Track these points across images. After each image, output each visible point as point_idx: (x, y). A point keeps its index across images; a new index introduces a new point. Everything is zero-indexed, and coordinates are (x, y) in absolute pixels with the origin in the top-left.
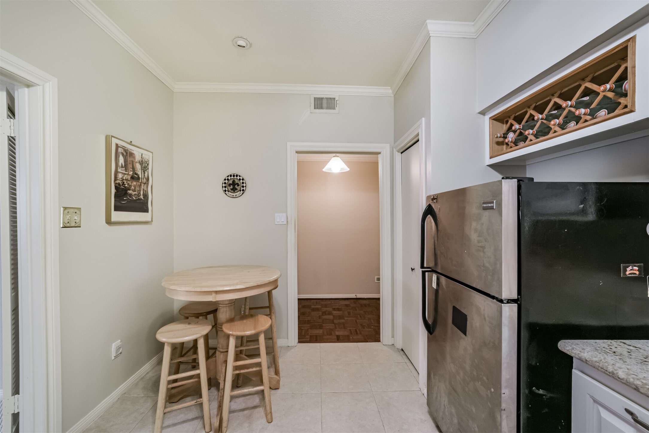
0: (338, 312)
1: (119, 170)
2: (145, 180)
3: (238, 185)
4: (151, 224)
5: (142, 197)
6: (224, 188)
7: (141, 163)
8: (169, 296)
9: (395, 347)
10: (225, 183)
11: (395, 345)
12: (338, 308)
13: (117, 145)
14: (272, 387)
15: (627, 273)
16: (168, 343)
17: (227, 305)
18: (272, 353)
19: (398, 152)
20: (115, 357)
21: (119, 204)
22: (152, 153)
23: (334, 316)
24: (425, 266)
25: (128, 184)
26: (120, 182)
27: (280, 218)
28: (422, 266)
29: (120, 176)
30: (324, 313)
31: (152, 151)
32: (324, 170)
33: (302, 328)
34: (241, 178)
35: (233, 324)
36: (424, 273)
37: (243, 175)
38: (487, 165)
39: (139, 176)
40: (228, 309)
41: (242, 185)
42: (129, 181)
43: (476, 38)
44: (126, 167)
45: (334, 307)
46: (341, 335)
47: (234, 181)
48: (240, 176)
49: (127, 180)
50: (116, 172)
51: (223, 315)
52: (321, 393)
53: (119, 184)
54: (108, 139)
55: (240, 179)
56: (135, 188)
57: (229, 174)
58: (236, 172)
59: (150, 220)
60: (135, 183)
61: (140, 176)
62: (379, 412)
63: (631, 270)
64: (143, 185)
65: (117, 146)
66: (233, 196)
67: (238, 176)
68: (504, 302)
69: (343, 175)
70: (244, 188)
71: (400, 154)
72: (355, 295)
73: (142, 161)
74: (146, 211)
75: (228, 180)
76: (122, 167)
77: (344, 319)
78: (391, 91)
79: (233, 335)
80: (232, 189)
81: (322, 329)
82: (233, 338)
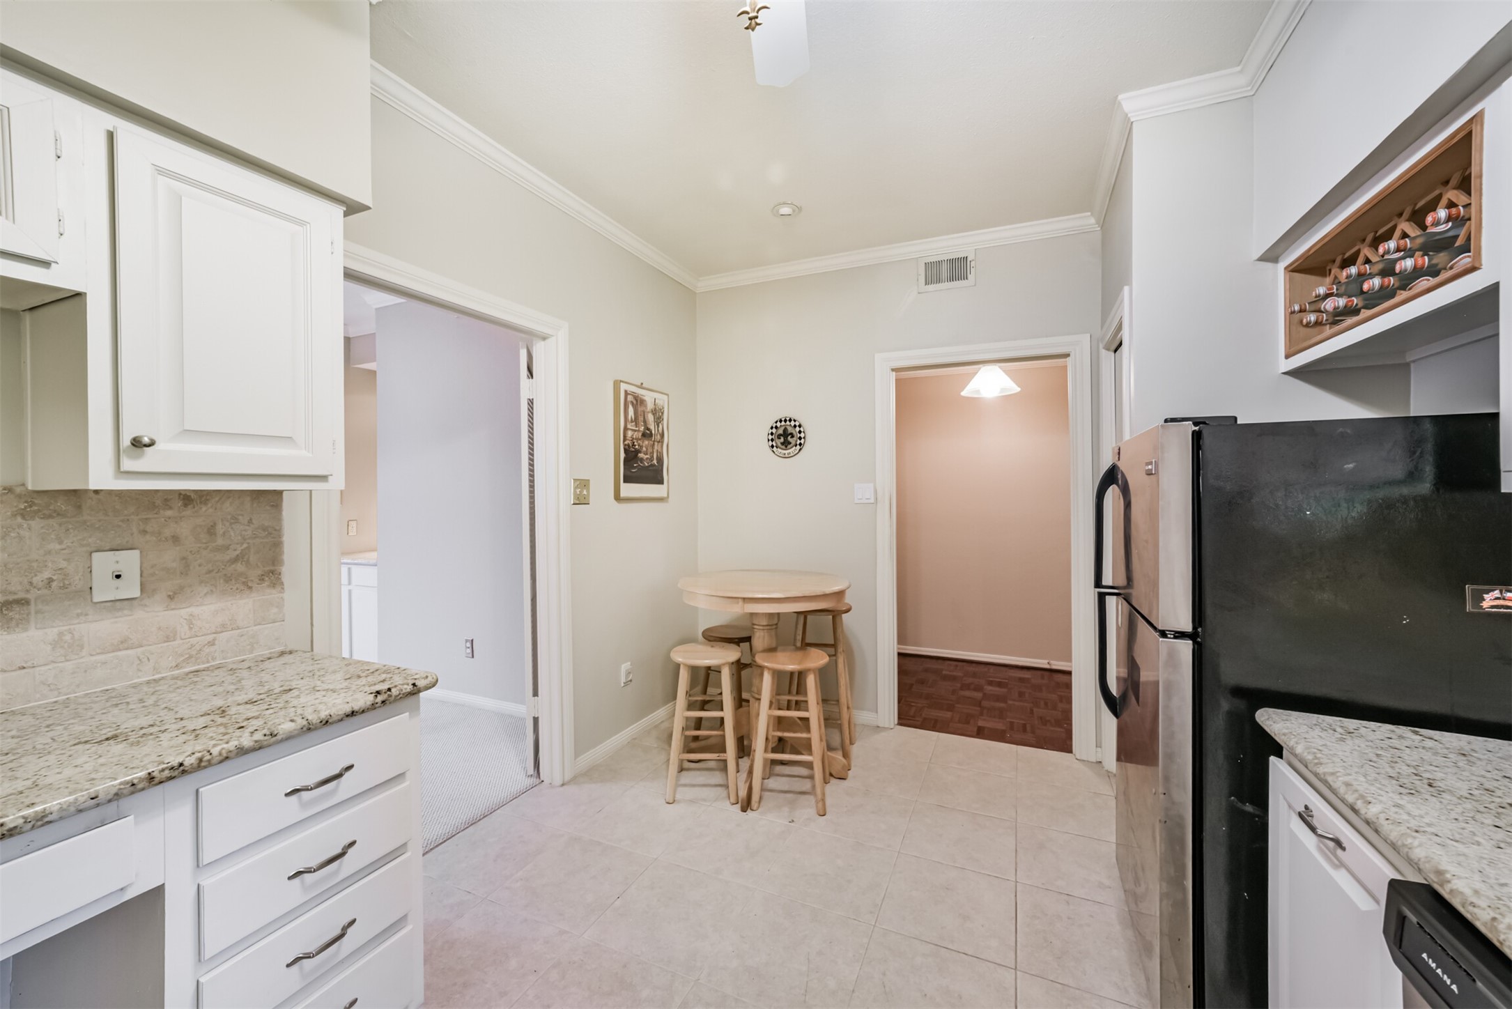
0: (997, 689)
1: (629, 426)
2: (659, 436)
3: (793, 437)
4: (667, 502)
5: (655, 462)
6: (770, 442)
7: (654, 412)
8: (686, 602)
9: (1103, 767)
10: (772, 434)
11: (1103, 763)
12: (1000, 682)
13: (626, 391)
14: (834, 773)
15: (1485, 604)
16: (685, 665)
17: (765, 628)
18: (837, 720)
19: (1108, 349)
20: (624, 683)
21: (629, 473)
22: (667, 395)
23: (985, 694)
24: (1104, 583)
25: (639, 445)
26: (629, 442)
27: (864, 492)
28: (1098, 583)
29: (630, 433)
30: (966, 687)
31: (666, 392)
32: (963, 393)
33: (913, 704)
34: (797, 424)
35: (773, 654)
36: (1102, 598)
37: (801, 419)
38: (1284, 373)
39: (651, 432)
40: (766, 634)
41: (799, 435)
42: (640, 439)
43: (1253, 95)
44: (636, 421)
45: (991, 679)
46: (988, 728)
47: (785, 430)
48: (795, 421)
49: (637, 439)
50: (626, 429)
51: (761, 639)
52: (916, 801)
53: (629, 445)
54: (617, 384)
55: (795, 426)
56: (647, 449)
57: (778, 418)
58: (789, 415)
59: (666, 495)
60: (646, 442)
61: (653, 432)
62: (1016, 850)
63: (1497, 598)
64: (656, 443)
65: (626, 393)
66: (785, 454)
67: (793, 422)
68: (1169, 636)
69: (1007, 399)
70: (802, 441)
71: (1113, 354)
72: (1047, 661)
73: (655, 409)
74: (661, 482)
75: (776, 427)
76: (632, 421)
77: (1006, 702)
78: (1093, 221)
79: (769, 669)
80: (782, 444)
81: (951, 711)
82: (769, 673)
